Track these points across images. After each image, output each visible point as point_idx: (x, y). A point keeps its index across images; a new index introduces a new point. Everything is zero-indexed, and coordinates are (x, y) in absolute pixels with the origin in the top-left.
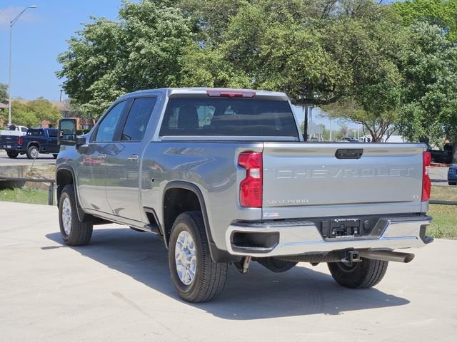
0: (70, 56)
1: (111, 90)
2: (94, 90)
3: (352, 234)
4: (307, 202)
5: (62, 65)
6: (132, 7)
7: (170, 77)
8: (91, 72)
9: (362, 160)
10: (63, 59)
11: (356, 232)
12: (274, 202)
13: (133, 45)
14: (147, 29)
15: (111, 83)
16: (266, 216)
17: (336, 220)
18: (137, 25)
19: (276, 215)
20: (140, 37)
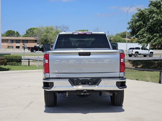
2: (139, 35)
3: (88, 84)
4: (67, 72)
9: (91, 56)
11: (90, 84)
12: (53, 72)
13: (151, 16)
16: (51, 76)
17: (80, 79)
18: (152, 9)
19: (55, 76)
20: (154, 13)
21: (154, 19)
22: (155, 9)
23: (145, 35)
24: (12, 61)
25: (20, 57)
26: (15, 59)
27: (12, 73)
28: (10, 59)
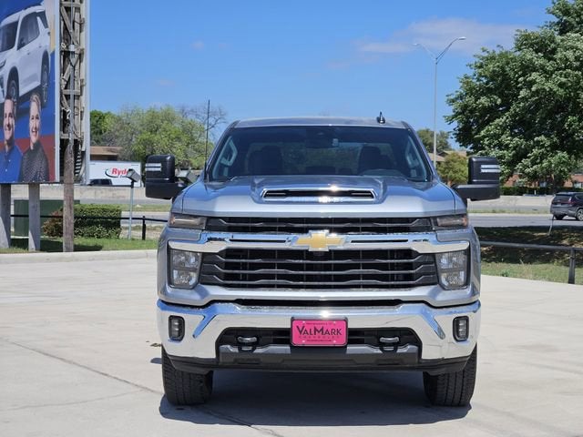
0: (461, 97)
1: (504, 136)
2: (484, 137)
5: (453, 107)
6: (527, 37)
7: (570, 118)
8: (482, 116)
10: (453, 101)
14: (542, 61)
15: (504, 128)
20: (535, 70)
21: (534, 89)
22: (539, 60)
23: (505, 139)
24: (90, 224)
25: (117, 211)
26: (100, 218)
27: (120, 258)
28: (86, 218)
